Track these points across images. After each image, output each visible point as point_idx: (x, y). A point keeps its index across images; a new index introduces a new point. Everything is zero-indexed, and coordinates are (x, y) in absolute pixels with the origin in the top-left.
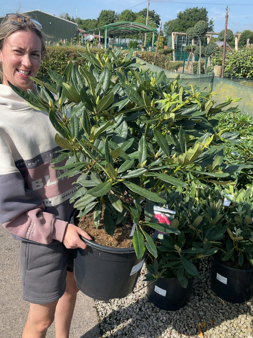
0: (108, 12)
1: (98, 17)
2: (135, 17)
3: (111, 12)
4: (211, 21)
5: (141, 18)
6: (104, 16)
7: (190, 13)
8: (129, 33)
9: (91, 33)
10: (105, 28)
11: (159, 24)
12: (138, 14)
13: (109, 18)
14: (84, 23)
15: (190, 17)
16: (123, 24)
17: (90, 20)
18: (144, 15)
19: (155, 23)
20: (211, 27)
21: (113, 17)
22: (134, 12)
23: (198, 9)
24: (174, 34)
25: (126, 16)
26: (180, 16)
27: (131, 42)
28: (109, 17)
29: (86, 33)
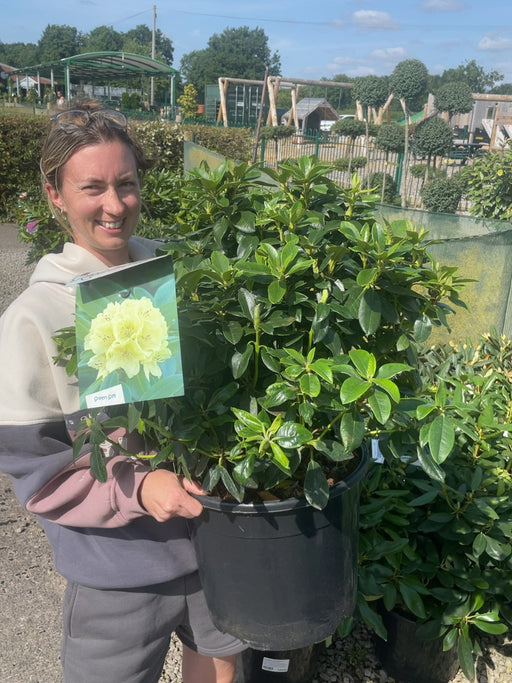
0: (63, 29)
1: (40, 38)
2: (122, 42)
3: (69, 29)
4: (275, 56)
5: (132, 43)
6: (54, 37)
7: (233, 39)
8: (117, 76)
9: (33, 74)
10: (65, 63)
11: (171, 58)
12: (127, 35)
13: (65, 43)
14: (10, 52)
15: (234, 47)
16: (105, 57)
17: (23, 44)
18: (139, 38)
19: (164, 57)
20: (276, 67)
21: (73, 40)
22: (118, 32)
23: (250, 30)
24: (223, 82)
25: (103, 40)
26: (215, 43)
27: (125, 95)
28: (66, 40)
29: (18, 73)
